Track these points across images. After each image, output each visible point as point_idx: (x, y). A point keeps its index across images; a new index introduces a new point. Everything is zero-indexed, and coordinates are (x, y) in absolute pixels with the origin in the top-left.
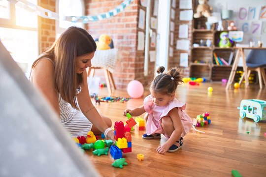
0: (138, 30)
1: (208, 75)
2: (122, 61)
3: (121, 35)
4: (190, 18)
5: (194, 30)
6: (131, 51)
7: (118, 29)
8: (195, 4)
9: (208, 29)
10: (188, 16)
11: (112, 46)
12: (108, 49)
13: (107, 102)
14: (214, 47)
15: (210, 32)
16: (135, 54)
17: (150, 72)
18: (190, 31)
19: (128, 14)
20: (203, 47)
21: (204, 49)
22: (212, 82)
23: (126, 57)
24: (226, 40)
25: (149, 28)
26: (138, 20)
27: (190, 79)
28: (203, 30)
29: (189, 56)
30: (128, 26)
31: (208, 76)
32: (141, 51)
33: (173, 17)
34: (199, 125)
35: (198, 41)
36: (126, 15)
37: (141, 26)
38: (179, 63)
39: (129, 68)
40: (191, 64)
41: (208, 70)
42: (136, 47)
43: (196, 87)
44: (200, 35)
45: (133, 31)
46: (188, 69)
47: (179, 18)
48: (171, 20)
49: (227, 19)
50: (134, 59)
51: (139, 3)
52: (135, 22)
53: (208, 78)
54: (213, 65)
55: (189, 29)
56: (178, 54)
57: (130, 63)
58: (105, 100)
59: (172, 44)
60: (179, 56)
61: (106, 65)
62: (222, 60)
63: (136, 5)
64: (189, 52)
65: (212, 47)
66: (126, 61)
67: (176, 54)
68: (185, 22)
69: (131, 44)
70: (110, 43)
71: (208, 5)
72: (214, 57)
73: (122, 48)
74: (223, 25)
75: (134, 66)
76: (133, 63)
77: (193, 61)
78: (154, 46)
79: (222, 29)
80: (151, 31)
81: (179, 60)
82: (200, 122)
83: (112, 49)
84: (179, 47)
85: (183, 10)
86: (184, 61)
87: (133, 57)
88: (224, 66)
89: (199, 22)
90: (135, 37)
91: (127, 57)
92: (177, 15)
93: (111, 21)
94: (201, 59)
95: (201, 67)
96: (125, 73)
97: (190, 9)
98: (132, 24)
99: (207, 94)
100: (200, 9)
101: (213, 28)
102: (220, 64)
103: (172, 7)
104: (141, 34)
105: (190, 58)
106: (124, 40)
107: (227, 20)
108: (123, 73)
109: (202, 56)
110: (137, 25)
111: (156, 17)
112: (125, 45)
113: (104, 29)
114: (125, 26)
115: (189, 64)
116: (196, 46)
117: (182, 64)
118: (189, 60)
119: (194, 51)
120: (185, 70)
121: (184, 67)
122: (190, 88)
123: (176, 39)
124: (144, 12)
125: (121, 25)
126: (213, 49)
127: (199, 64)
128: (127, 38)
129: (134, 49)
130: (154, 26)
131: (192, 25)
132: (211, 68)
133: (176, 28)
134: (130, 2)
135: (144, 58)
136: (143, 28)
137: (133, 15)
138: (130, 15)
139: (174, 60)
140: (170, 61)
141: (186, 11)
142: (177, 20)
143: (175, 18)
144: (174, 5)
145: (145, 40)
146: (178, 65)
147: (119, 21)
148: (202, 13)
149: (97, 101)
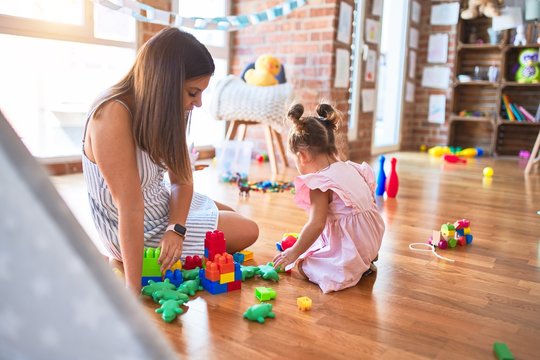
0: (337, 46)
1: (488, 142)
3: (302, 55)
4: (453, 20)
5: (461, 45)
6: (320, 90)
7: (296, 44)
9: (493, 42)
10: (448, 15)
11: (282, 79)
12: (273, 84)
13: (265, 191)
14: (504, 82)
15: (496, 50)
16: (329, 94)
17: (361, 134)
18: (452, 48)
19: (316, 13)
20: (479, 82)
21: (482, 87)
22: (496, 157)
23: (310, 101)
24: (532, 67)
25: (363, 42)
26: (336, 24)
27: (447, 150)
28: (481, 45)
29: (447, 102)
30: (315, 37)
31: (488, 144)
32: (342, 89)
33: (416, 18)
34: (444, 246)
35: (470, 69)
36: (311, 16)
37: (343, 37)
38: (426, 116)
40: (453, 117)
41: (490, 131)
42: (332, 82)
43: (458, 165)
44: (474, 56)
45: (326, 48)
46: (446, 128)
47: (428, 21)
48: (412, 24)
49: (536, 20)
52: (331, 29)
53: (489, 149)
54: (500, 121)
55: (449, 44)
56: (425, 96)
58: (260, 188)
59: (412, 74)
60: (428, 101)
61: (268, 118)
62: (522, 109)
64: (449, 91)
65: (500, 82)
67: (419, 97)
68: (443, 29)
69: (320, 74)
70: (277, 71)
72: (502, 103)
73: (303, 83)
74: (525, 33)
77: (457, 112)
78: (372, 80)
79: (524, 43)
80: (366, 47)
81: (427, 109)
82: (446, 239)
83: (282, 86)
84: (426, 82)
85: (437, 3)
86: (437, 111)
88: (525, 122)
89: (473, 29)
90: (330, 60)
91: (314, 101)
92: (425, 14)
93: (282, 29)
94: (475, 107)
95: (475, 124)
97: (454, 1)
98: (324, 34)
99: (481, 181)
101: (503, 42)
102: (516, 118)
104: (342, 54)
105: (451, 106)
106: (308, 65)
107: (536, 23)
109: (477, 102)
110: (335, 35)
111: (377, 18)
112: (309, 78)
113: (267, 44)
114: (309, 38)
115: (447, 118)
116: (464, 79)
117: (432, 119)
118: (447, 110)
119: (460, 91)
120: (438, 130)
121: (437, 125)
122: (446, 168)
123: (421, 65)
124: (349, 8)
125: (301, 36)
126: (502, 86)
127: (469, 118)
128: (314, 62)
129: (328, 84)
130: (372, 37)
131: (457, 35)
132: (495, 128)
133: (423, 41)
135: (349, 105)
136: (346, 41)
137: (328, 14)
138: (321, 15)
139: (415, 108)
140: (408, 112)
141: (445, 5)
142: (425, 25)
143: (421, 21)
145: (350, 65)
146: (424, 120)
147: (298, 26)
148: (481, 10)
149: (243, 189)
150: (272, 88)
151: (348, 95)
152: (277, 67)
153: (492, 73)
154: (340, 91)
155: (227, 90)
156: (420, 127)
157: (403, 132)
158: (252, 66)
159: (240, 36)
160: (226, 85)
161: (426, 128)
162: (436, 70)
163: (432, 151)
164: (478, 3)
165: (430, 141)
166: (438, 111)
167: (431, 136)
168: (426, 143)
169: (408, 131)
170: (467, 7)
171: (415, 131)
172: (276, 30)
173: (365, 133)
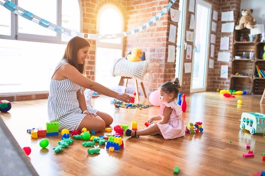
0: (168, 44)
2: (153, 72)
3: (153, 48)
4: (232, 31)
5: (236, 42)
6: (161, 63)
7: (151, 43)
8: (238, 16)
9: (251, 40)
10: (229, 28)
11: (144, 58)
12: (139, 61)
14: (256, 59)
15: (252, 44)
16: (164, 66)
17: (184, 83)
18: (231, 43)
19: (159, 29)
20: (245, 59)
21: (247, 61)
23: (156, 68)
25: (184, 41)
26: (168, 34)
27: (228, 91)
28: (246, 42)
29: (229, 68)
30: (159, 40)
31: (249, 88)
33: (214, 29)
34: (188, 132)
35: (241, 53)
36: (157, 31)
37: (171, 40)
38: (220, 75)
39: (159, 78)
40: (232, 76)
42: (166, 60)
43: (231, 99)
44: (243, 47)
45: (163, 45)
46: (229, 81)
47: (220, 31)
48: (212, 32)
50: (163, 71)
51: (169, 18)
52: (165, 36)
53: (250, 91)
54: (254, 78)
56: (219, 66)
57: (160, 74)
59: (212, 55)
60: (220, 68)
61: (135, 76)
63: (167, 21)
64: (230, 63)
65: (254, 59)
66: (157, 72)
68: (227, 34)
69: (161, 57)
71: (251, 17)
72: (256, 69)
73: (153, 61)
75: (163, 77)
76: (163, 74)
77: (234, 74)
78: (190, 58)
80: (186, 44)
81: (220, 72)
82: (189, 129)
83: (143, 62)
84: (219, 59)
85: (224, 22)
87: (163, 69)
89: (241, 34)
90: (165, 50)
91: (158, 68)
92: (219, 27)
93: (145, 36)
94: (243, 71)
95: (244, 78)
96: (155, 83)
97: (232, 22)
98: (162, 38)
99: (236, 106)
100: (242, 21)
101: (256, 40)
103: (212, 20)
104: (171, 47)
105: (231, 70)
106: (156, 53)
108: (153, 83)
109: (245, 69)
110: (167, 39)
111: (192, 30)
112: (156, 58)
113: (139, 43)
114: (156, 40)
115: (229, 76)
116: (237, 58)
117: (222, 76)
118: (229, 72)
119: (235, 63)
120: (225, 81)
121: (225, 79)
122: (224, 100)
123: (217, 51)
124: (175, 27)
125: (153, 39)
126: (255, 61)
127: (240, 76)
128: (158, 52)
129: (164, 61)
130: (189, 39)
131: (234, 37)
132: (252, 81)
133: (218, 40)
134: (157, 19)
135: (175, 70)
136: (173, 41)
137: (164, 30)
138: (162, 30)
139: (214, 71)
140: (210, 73)
141: (228, 23)
142: (219, 33)
143: (217, 30)
144: (215, 18)
145: (176, 52)
146: (218, 77)
147: (152, 35)
148: (244, 25)
150: (137, 62)
151: (174, 66)
152: (141, 53)
153: (251, 55)
154: (170, 64)
155: (118, 63)
156: (217, 80)
157: (208, 83)
158: (130, 53)
159: (128, 39)
160: (118, 61)
161: (219, 81)
162: (224, 53)
163: (221, 91)
164: (243, 22)
165: (221, 86)
166: (224, 72)
167: (222, 84)
168: (219, 88)
169: (211, 82)
170: (239, 24)
171: (214, 82)
172: (143, 37)
173: (186, 83)
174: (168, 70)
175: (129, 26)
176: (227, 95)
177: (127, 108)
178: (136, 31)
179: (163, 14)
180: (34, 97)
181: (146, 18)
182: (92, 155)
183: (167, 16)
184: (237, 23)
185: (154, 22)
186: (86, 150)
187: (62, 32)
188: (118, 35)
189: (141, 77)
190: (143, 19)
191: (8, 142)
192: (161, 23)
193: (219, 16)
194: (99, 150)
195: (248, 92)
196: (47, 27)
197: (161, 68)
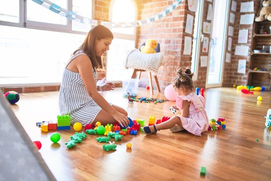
0: (185, 35)
2: (168, 65)
3: (169, 39)
4: (251, 22)
5: (255, 35)
6: (176, 56)
7: (166, 34)
8: (258, 7)
10: (249, 20)
11: (158, 50)
12: (154, 53)
16: (180, 58)
17: (200, 78)
18: (251, 36)
19: (176, 19)
20: (264, 53)
21: (266, 56)
23: (171, 61)
25: (201, 33)
26: (185, 25)
27: (245, 87)
28: (266, 35)
29: (247, 63)
30: (175, 31)
32: (187, 55)
33: (232, 21)
36: (173, 21)
37: (188, 31)
38: (237, 70)
39: (174, 72)
40: (250, 71)
42: (182, 52)
44: (263, 40)
45: (179, 36)
46: (246, 76)
47: (239, 22)
48: (230, 24)
50: (179, 64)
51: (186, 8)
52: (182, 27)
55: (249, 34)
56: (237, 60)
57: (175, 67)
59: (229, 49)
60: (238, 62)
61: (149, 68)
63: (184, 10)
64: (249, 57)
66: (172, 65)
68: (246, 26)
69: (177, 48)
70: (156, 47)
73: (169, 53)
76: (178, 67)
77: (253, 69)
78: (207, 51)
80: (203, 36)
81: (237, 67)
82: (211, 126)
83: (157, 53)
84: (237, 53)
85: (244, 14)
87: (179, 62)
89: (261, 26)
90: (181, 42)
91: (173, 61)
92: (237, 19)
93: (160, 27)
94: (262, 66)
95: (262, 74)
96: (170, 77)
97: (252, 13)
98: (179, 29)
99: (256, 103)
100: (263, 12)
103: (230, 11)
104: (187, 39)
105: (249, 65)
106: (171, 44)
108: (168, 77)
109: (264, 64)
110: (184, 30)
111: (210, 22)
112: (171, 50)
113: (154, 34)
114: (172, 31)
115: (247, 71)
116: (256, 52)
117: (239, 71)
118: (247, 67)
119: (254, 58)
120: (242, 77)
121: (242, 74)
122: (242, 96)
123: (234, 45)
124: (193, 17)
125: (169, 30)
127: (258, 71)
128: (174, 43)
129: (180, 53)
130: (206, 31)
131: (253, 30)
133: (236, 33)
134: (174, 7)
135: (191, 63)
136: (190, 33)
137: (181, 20)
138: (178, 20)
139: (231, 66)
140: (227, 67)
141: (248, 15)
142: (237, 25)
143: (235, 22)
144: (234, 9)
145: (192, 44)
146: (236, 72)
147: (167, 26)
148: (265, 17)
149: (130, 100)
150: (152, 54)
151: (190, 59)
152: (155, 44)
154: (186, 57)
155: (132, 54)
156: (233, 75)
157: (224, 78)
158: (144, 44)
159: (141, 30)
160: (131, 52)
161: (236, 76)
162: (242, 46)
163: (238, 87)
164: (264, 14)
165: (238, 82)
166: (242, 67)
167: (239, 80)
168: (236, 83)
169: (227, 77)
170: (259, 16)
171: (230, 77)
172: (158, 27)
173: (202, 77)
174: (183, 63)
175: (143, 16)
176: (244, 91)
177: (141, 102)
178: (152, 20)
179: (180, 3)
180: (43, 89)
181: (161, 7)
182: (108, 151)
183: (184, 4)
184: (258, 15)
185: (170, 11)
186: (101, 146)
187: (74, 19)
188: (133, 24)
189: (156, 70)
190: (159, 8)
191: (17, 135)
192: (178, 13)
193: (238, 7)
194: (116, 147)
195: (267, 89)
196: (58, 12)
197: (176, 61)
